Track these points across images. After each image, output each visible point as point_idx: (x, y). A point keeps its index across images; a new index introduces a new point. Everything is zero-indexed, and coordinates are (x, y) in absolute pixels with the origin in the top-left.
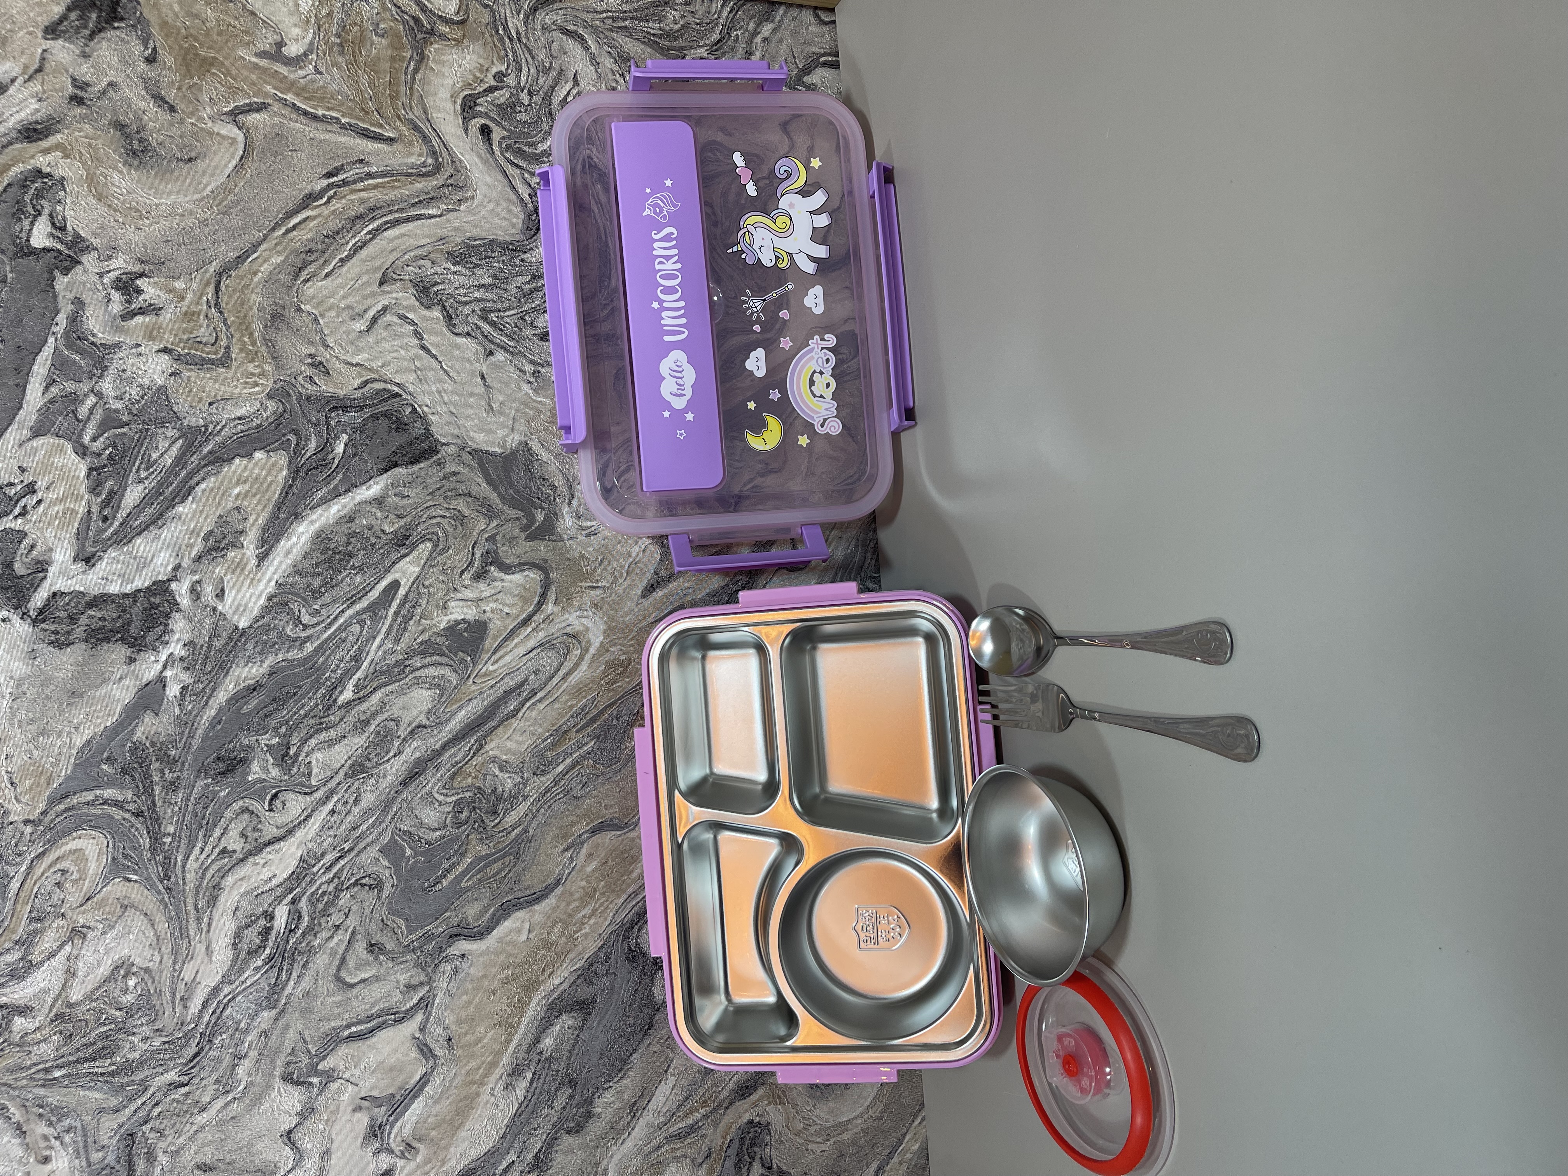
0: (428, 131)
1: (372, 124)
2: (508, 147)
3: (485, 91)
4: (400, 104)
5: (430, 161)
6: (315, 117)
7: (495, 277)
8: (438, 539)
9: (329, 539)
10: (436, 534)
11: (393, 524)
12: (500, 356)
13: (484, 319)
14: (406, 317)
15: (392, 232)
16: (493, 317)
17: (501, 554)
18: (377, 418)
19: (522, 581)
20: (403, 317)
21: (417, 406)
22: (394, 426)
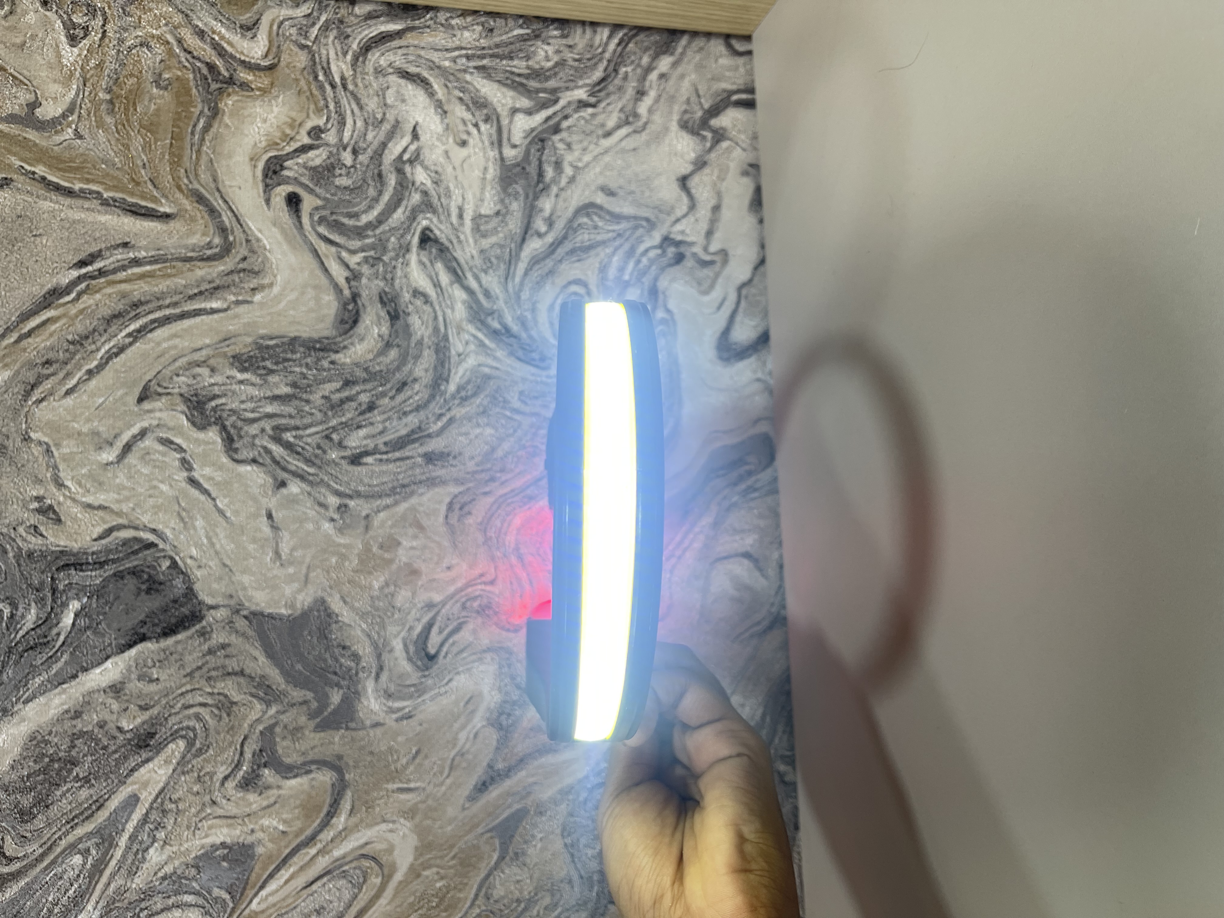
0: (218, 204)
1: (143, 198)
2: (322, 220)
3: (296, 151)
4: (182, 171)
5: (217, 241)
6: (69, 193)
7: (294, 385)
8: (195, 735)
9: (47, 742)
10: (194, 729)
11: (134, 717)
12: (295, 487)
13: (277, 440)
14: (172, 442)
15: (160, 333)
16: (288, 436)
17: (280, 751)
18: (122, 578)
19: (306, 787)
20: (167, 442)
21: (177, 558)
22: (144, 587)
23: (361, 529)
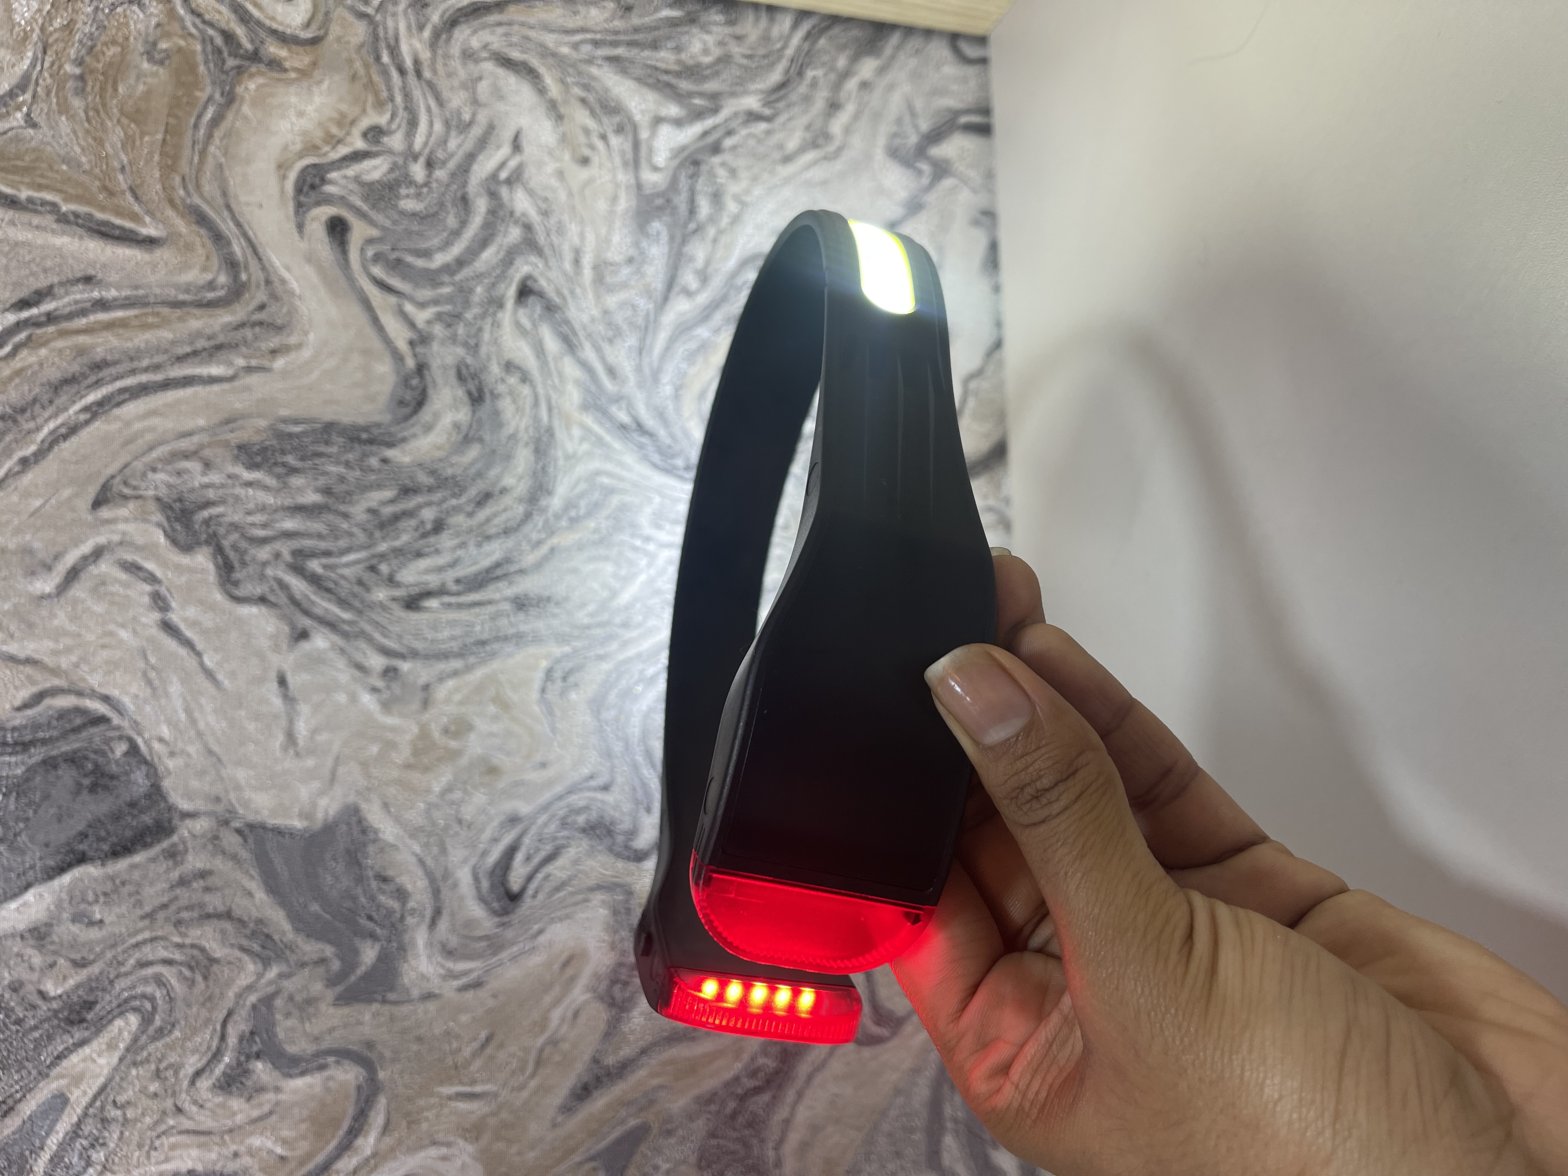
0: (227, 227)
1: (119, 214)
2: (378, 257)
3: (344, 158)
4: (178, 178)
5: (223, 279)
7: (327, 491)
8: (154, 1008)
10: (152, 999)
11: (65, 978)
12: (320, 641)
13: (298, 570)
14: (139, 568)
15: (131, 409)
16: (315, 565)
17: (281, 1035)
18: (55, 767)
19: (318, 1090)
20: (133, 568)
21: (140, 741)
22: (86, 782)
23: (416, 705)
